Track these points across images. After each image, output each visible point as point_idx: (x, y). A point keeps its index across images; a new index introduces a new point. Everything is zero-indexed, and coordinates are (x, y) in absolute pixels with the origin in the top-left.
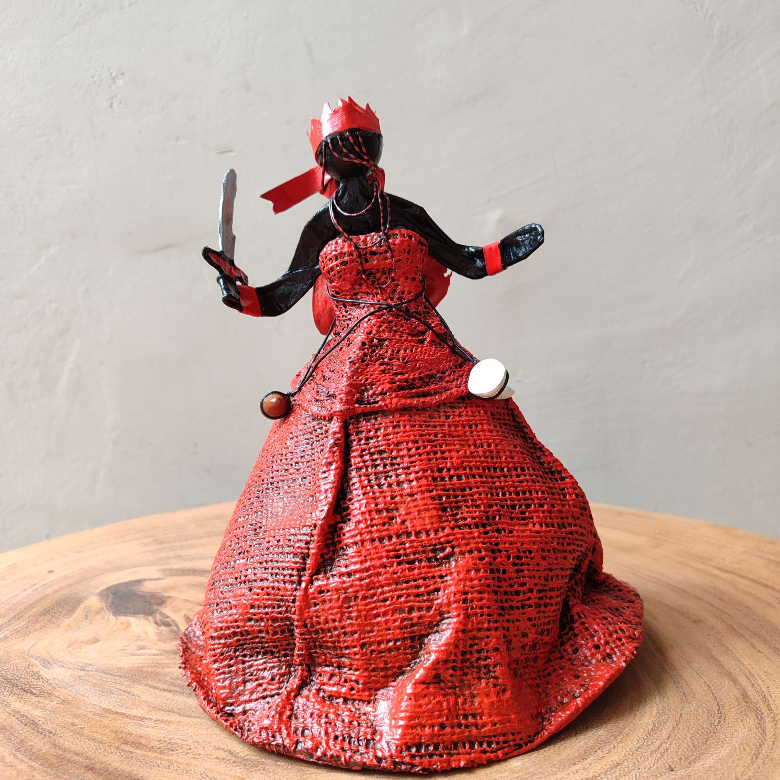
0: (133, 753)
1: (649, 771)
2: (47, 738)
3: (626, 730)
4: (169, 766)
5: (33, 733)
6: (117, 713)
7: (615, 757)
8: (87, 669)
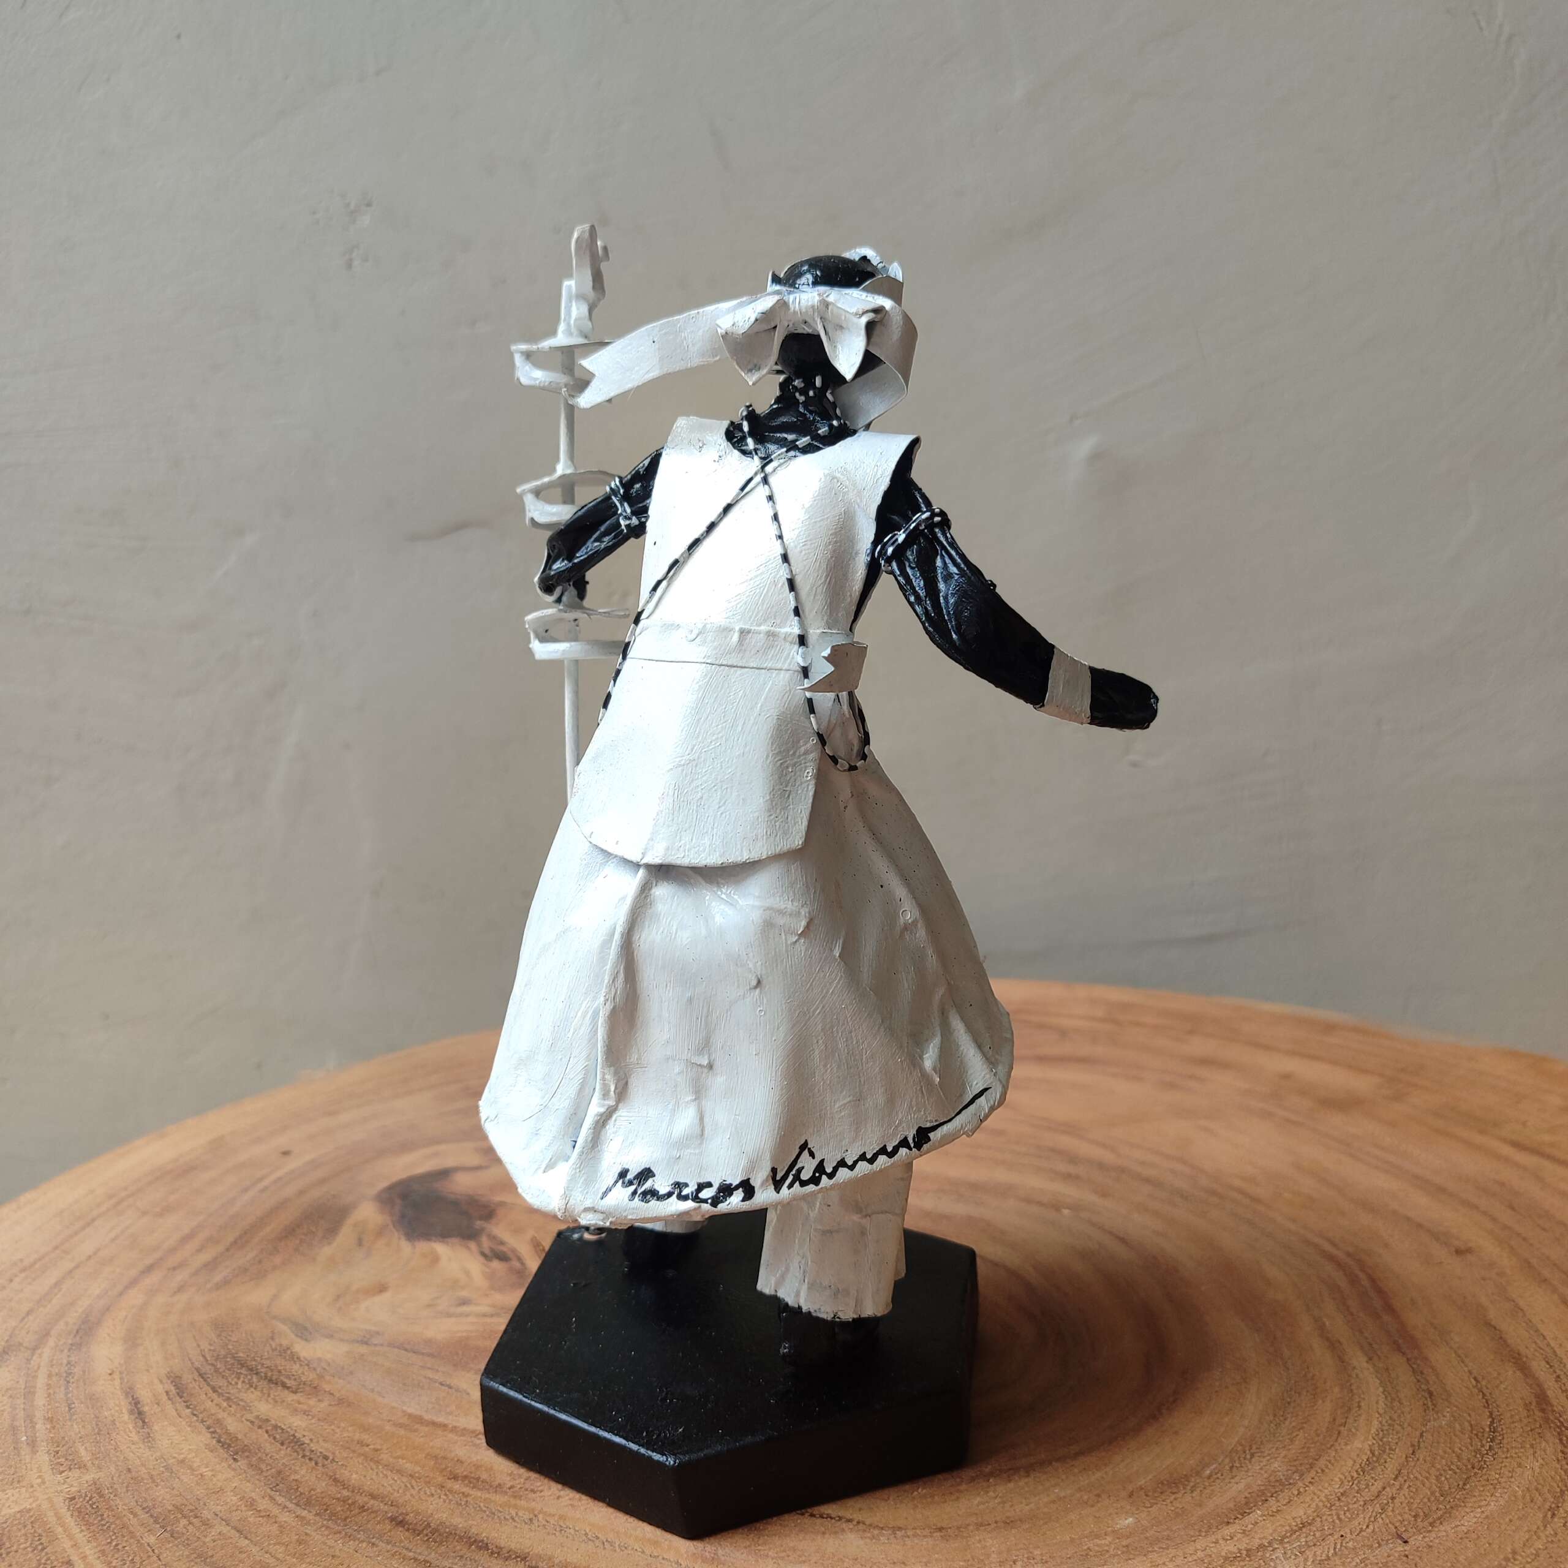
0: (468, 1495)
1: (1359, 1538)
2: (320, 1468)
3: (1322, 1462)
4: (531, 1520)
5: (297, 1459)
6: (434, 1424)
7: (1299, 1512)
8: (375, 1341)
